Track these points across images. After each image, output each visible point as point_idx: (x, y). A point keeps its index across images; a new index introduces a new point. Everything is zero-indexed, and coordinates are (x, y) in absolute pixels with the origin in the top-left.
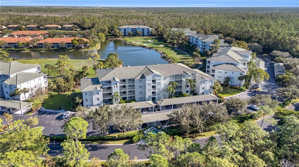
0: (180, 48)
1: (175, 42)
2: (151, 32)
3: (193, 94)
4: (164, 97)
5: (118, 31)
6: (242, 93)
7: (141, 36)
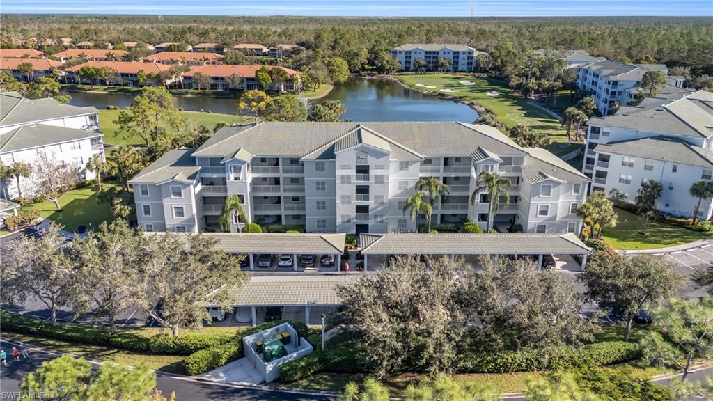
0: (542, 102)
1: (532, 83)
2: (477, 61)
3: (507, 229)
4: (399, 226)
5: (387, 57)
6: (699, 242)
7: (448, 71)
